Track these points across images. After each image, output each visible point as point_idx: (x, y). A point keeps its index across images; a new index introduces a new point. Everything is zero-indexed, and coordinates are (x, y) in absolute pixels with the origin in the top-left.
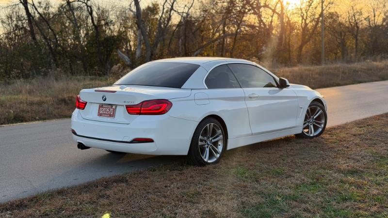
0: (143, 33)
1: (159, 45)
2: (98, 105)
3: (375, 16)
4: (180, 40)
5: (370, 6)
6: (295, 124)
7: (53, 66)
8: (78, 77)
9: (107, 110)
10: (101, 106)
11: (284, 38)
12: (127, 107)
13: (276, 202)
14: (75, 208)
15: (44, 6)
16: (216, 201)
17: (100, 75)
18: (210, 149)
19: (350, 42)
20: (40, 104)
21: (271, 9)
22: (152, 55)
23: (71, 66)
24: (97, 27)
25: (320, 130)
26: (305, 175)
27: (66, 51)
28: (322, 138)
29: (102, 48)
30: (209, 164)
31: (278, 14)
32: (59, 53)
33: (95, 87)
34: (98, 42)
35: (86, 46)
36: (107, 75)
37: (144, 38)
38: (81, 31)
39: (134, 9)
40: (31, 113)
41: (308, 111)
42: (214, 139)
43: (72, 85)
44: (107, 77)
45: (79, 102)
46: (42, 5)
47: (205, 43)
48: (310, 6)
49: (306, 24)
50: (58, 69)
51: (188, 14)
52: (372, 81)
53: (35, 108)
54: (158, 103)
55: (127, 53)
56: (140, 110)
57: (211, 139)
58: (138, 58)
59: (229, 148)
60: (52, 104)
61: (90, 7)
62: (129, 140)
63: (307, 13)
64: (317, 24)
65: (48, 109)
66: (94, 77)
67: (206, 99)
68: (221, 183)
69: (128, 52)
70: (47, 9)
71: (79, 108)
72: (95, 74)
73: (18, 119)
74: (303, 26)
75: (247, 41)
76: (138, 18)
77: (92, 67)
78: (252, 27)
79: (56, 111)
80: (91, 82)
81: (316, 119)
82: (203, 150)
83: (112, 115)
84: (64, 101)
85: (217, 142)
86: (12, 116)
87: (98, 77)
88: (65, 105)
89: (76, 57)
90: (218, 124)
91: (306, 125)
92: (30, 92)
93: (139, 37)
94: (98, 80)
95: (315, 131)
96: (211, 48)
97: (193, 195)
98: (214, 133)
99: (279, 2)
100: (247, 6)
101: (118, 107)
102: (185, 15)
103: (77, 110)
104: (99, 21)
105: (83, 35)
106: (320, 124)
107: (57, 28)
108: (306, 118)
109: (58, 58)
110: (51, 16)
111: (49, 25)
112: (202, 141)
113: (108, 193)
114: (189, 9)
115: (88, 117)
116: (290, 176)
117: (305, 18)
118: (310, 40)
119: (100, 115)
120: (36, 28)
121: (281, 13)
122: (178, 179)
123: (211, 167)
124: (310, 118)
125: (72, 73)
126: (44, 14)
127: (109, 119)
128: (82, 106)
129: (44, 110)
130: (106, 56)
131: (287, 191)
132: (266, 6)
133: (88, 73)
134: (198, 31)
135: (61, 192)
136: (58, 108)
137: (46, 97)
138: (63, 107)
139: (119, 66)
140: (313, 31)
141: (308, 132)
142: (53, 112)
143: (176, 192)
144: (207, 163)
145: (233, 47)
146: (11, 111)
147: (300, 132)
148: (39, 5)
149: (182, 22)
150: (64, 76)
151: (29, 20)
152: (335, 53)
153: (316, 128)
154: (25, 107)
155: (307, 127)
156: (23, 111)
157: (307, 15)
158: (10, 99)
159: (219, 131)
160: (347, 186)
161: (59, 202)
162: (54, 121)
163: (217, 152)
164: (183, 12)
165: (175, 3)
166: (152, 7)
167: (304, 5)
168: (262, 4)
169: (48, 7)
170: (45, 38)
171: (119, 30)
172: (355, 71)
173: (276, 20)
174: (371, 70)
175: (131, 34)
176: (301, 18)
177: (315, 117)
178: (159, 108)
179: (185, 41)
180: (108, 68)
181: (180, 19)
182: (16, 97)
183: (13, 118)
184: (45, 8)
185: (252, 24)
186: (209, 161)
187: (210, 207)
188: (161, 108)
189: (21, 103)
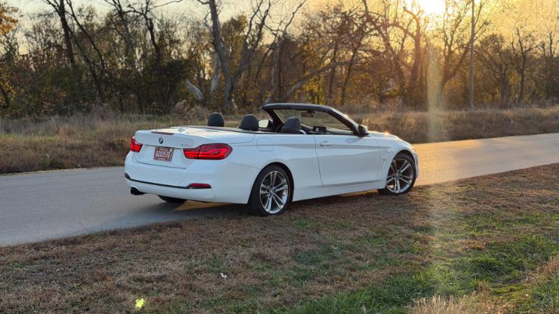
0: (220, 58)
1: (243, 75)
2: (154, 148)
3: (551, 43)
4: (273, 69)
5: (544, 27)
6: (377, 178)
7: (98, 99)
8: (131, 116)
9: (164, 153)
10: (158, 149)
11: (419, 69)
12: (185, 150)
13: (331, 251)
14: (128, 245)
15: (87, 14)
16: (269, 246)
17: (160, 114)
18: (273, 200)
19: (514, 79)
20: (82, 148)
21: (402, 28)
22: (232, 87)
23: (121, 100)
24: (159, 48)
25: (408, 186)
26: (372, 229)
27: (115, 80)
28: (409, 195)
29: (165, 77)
30: (271, 214)
31: (412, 35)
32: (106, 82)
33: (152, 129)
34: (158, 68)
35: (143, 72)
36: (169, 113)
37: (222, 64)
38: (137, 52)
39: (210, 23)
40: (71, 159)
41: (393, 164)
42: (277, 188)
43: (124, 125)
44: (170, 117)
45: (134, 144)
46: (83, 14)
47: (307, 73)
48: (457, 26)
49: (451, 52)
50: (104, 104)
51: (285, 33)
52: (529, 134)
53: (75, 152)
54: (217, 148)
55: (199, 84)
56: (199, 154)
57: (274, 188)
58: (214, 91)
59: (295, 199)
60: (98, 149)
61: (151, 20)
62: (185, 186)
63: (452, 36)
64: (466, 52)
65: (92, 155)
66: (152, 116)
67: (270, 145)
68: (279, 232)
69: (201, 82)
70: (90, 18)
71: (133, 150)
72: (153, 113)
73: (55, 165)
74: (447, 54)
75: (367, 73)
76: (214, 36)
77: (150, 102)
78: (376, 53)
79: (103, 157)
80: (148, 123)
81: (404, 173)
82: (265, 200)
83: (169, 159)
84: (112, 145)
85: (282, 191)
86: (48, 162)
87: (156, 116)
88: (114, 151)
89: (128, 88)
90: (283, 173)
91: (390, 180)
92: (70, 133)
93: (215, 63)
94: (158, 120)
95: (401, 187)
96: (315, 80)
97: (247, 240)
98: (278, 181)
99: (414, 20)
100: (367, 24)
101: (175, 150)
102: (280, 34)
103: (131, 153)
104: (161, 39)
105: (139, 57)
106: (408, 180)
107: (104, 46)
108: (391, 172)
109: (103, 88)
110: (95, 28)
111: (93, 43)
112: (263, 189)
113: (161, 235)
114: (287, 26)
115: (142, 160)
116: (355, 229)
117: (449, 43)
118: (455, 73)
119: (156, 158)
120: (74, 47)
121: (417, 35)
122: (234, 226)
123: (272, 218)
124: (396, 172)
125: (123, 110)
126: (86, 25)
127: (165, 163)
128: (137, 148)
129: (88, 156)
130: (169, 88)
131: (345, 242)
132: (396, 24)
133: (144, 111)
134: (299, 56)
135: (114, 233)
136: (105, 154)
137: (90, 140)
138: (111, 153)
139: (185, 103)
140: (461, 62)
141: (393, 189)
142: (99, 159)
143: (230, 237)
144: (269, 214)
145: (347, 80)
146: (47, 155)
147: (382, 186)
148: (78, 13)
149: (276, 44)
150: (111, 113)
151: (66, 35)
152: (492, 93)
153: (402, 184)
154: (64, 151)
155: (393, 183)
156: (62, 157)
157: (452, 38)
158: (45, 141)
159: (285, 181)
160: (411, 241)
161: (113, 240)
162: (101, 169)
163: (280, 203)
164: (278, 30)
165: (268, 17)
166: (237, 19)
167: (449, 26)
168: (390, 22)
169: (92, 17)
170: (87, 61)
171: (190, 50)
172: (507, 120)
173: (409, 44)
174: (529, 118)
175: (206, 58)
176: (444, 43)
177: (402, 171)
178: (217, 152)
179: (280, 70)
180: (171, 104)
181: (273, 39)
182: (52, 138)
183: (49, 164)
184: (88, 17)
185: (375, 49)
186: (271, 212)
187: (262, 251)
188: (219, 153)
189: (59, 146)
